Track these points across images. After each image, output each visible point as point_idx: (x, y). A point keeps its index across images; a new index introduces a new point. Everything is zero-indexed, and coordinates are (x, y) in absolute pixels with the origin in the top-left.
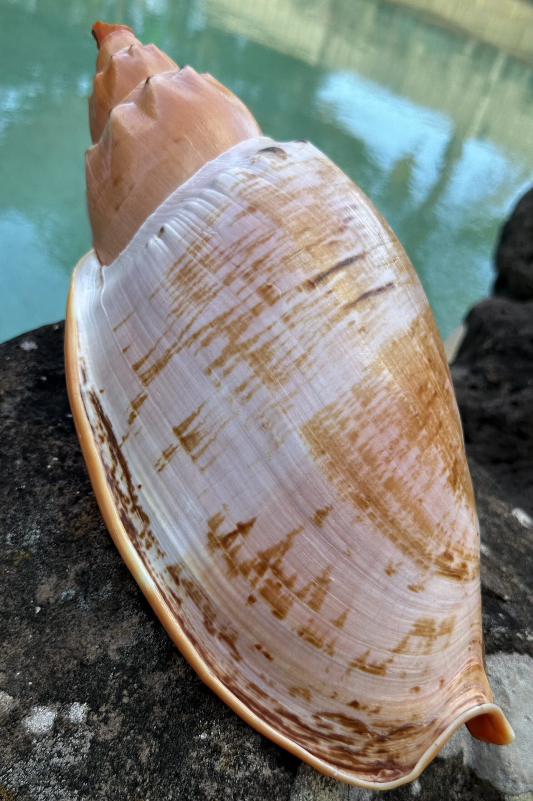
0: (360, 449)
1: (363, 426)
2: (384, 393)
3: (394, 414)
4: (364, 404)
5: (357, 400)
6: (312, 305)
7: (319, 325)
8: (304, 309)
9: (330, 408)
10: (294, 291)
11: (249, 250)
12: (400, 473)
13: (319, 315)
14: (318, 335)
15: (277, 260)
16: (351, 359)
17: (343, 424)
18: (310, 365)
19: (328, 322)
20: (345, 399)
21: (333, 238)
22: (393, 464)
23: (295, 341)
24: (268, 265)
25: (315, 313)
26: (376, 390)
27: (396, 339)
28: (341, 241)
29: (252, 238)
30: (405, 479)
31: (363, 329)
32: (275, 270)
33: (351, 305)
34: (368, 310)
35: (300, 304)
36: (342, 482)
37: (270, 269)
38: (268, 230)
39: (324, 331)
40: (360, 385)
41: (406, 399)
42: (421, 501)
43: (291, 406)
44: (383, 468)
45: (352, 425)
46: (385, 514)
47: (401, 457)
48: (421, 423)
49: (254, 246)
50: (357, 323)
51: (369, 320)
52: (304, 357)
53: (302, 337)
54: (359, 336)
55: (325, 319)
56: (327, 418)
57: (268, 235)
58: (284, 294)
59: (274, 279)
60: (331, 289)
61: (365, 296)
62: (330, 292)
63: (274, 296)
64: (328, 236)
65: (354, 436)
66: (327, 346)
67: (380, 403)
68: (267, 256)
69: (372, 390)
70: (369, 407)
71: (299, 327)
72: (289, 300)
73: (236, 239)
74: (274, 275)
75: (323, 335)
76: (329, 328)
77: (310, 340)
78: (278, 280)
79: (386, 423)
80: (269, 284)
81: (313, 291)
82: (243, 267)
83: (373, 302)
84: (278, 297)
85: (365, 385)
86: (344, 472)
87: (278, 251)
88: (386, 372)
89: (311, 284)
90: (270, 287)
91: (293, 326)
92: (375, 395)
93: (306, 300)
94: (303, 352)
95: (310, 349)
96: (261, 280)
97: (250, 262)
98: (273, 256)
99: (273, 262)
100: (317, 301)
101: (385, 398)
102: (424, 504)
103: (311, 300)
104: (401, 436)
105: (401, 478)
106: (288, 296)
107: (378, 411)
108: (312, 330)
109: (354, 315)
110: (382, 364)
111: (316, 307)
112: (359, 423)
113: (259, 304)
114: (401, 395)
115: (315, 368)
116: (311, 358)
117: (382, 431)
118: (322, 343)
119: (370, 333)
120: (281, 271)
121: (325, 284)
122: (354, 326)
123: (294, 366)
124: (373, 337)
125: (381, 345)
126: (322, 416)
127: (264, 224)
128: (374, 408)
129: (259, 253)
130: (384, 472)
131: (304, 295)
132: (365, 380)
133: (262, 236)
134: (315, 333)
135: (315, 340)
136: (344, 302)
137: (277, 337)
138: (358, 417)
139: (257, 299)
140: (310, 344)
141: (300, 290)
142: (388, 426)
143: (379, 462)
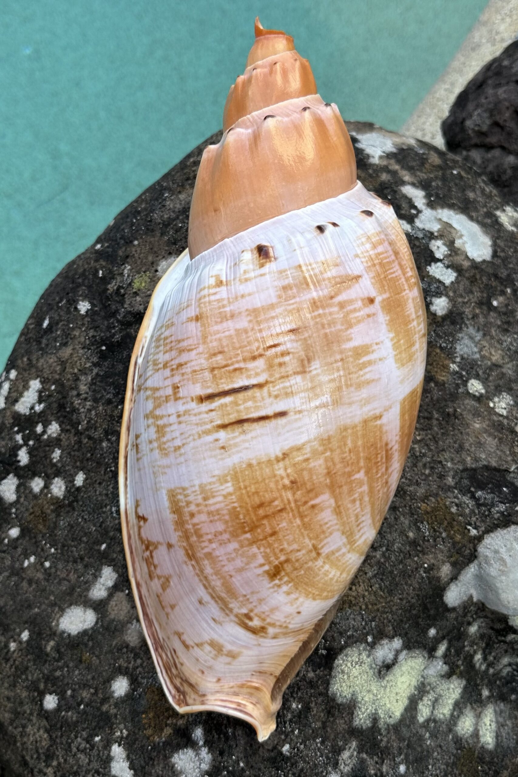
0: (194, 525)
1: (199, 512)
2: (220, 499)
3: (224, 515)
4: (205, 499)
5: (201, 494)
6: (195, 415)
7: (194, 432)
8: (190, 415)
9: (184, 489)
10: (189, 399)
11: (181, 351)
12: (217, 553)
13: (197, 424)
14: (191, 438)
15: (189, 370)
16: (205, 465)
17: (188, 503)
18: (181, 455)
19: (200, 432)
20: (194, 489)
21: (242, 365)
22: (214, 546)
23: (177, 434)
24: (184, 371)
25: (194, 422)
26: (215, 494)
27: (254, 462)
28: (247, 369)
29: (185, 344)
30: (220, 558)
31: (223, 448)
32: (186, 377)
33: (224, 426)
34: (237, 434)
35: (189, 411)
36: (180, 537)
37: (183, 374)
38: (196, 342)
39: (196, 437)
40: (206, 485)
41: (238, 509)
42: (231, 576)
43: (165, 473)
44: (206, 544)
45: (193, 508)
46: (202, 571)
47: (221, 544)
48: (247, 529)
49: (184, 351)
50: (221, 442)
51: (232, 442)
52: (179, 447)
53: (182, 434)
54: (218, 451)
55: (200, 429)
56: (180, 494)
57: (193, 347)
58: (183, 398)
59: (182, 383)
60: (213, 408)
61: (241, 422)
62: (212, 410)
63: (178, 396)
64: (238, 362)
65: (192, 515)
66: (193, 448)
67: (216, 503)
68: (186, 364)
69: (212, 492)
70: (207, 502)
71: (183, 425)
72: (184, 403)
73: (180, 338)
74: (184, 380)
75: (194, 440)
76: (200, 437)
77: (185, 438)
78: (184, 385)
79: (216, 518)
80: (179, 385)
81: (201, 405)
82: (173, 363)
83: (244, 428)
84: (180, 398)
85: (208, 487)
86: (182, 531)
87: (193, 363)
88: (229, 484)
89: (202, 399)
90: (178, 387)
91: (180, 423)
92: (214, 497)
93: (193, 410)
94: (180, 444)
95: (183, 445)
96: (177, 379)
97: (177, 362)
98: (188, 365)
99: (187, 371)
100: (200, 413)
101: (220, 502)
102: (234, 579)
103: (196, 411)
104: (225, 531)
105: (218, 557)
106: (184, 400)
107: (212, 508)
108: (189, 433)
109: (222, 435)
110: (229, 478)
111: (198, 417)
112: (197, 509)
113: (170, 396)
114: (236, 505)
115: (182, 459)
116: (182, 451)
117: (211, 521)
118: (191, 445)
119: (228, 453)
120: (188, 380)
121: (211, 403)
122: (217, 443)
123: (173, 449)
124: (230, 456)
125: (234, 464)
126: (179, 491)
127: (197, 336)
128: (211, 505)
129: (184, 358)
130: (206, 547)
131: (193, 405)
132: (210, 484)
133: (190, 345)
134: (190, 435)
135: (188, 440)
136: (219, 422)
137: (171, 425)
138: (198, 505)
139: (169, 391)
140: (184, 441)
141: (193, 401)
142: (216, 521)
143: (204, 539)
